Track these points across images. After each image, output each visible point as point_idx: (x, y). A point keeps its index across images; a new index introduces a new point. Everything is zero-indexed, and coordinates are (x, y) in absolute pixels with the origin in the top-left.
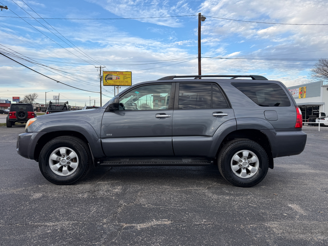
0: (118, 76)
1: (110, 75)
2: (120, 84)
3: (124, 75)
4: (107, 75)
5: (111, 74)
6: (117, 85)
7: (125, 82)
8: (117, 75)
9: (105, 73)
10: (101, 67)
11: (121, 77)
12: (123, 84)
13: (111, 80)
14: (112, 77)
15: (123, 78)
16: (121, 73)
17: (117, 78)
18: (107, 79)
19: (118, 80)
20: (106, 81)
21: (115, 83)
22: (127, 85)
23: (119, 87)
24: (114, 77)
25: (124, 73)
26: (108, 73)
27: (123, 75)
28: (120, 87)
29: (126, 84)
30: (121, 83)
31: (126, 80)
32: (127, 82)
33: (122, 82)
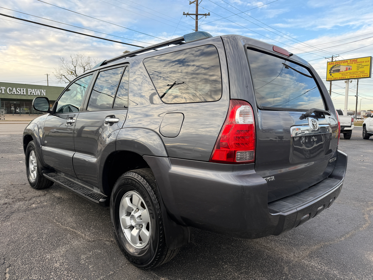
0: (349, 66)
1: (336, 66)
2: (351, 76)
3: (359, 63)
4: (333, 66)
5: (338, 64)
6: (346, 78)
7: (359, 73)
8: (348, 64)
9: (330, 64)
10: (333, 57)
11: (354, 67)
12: (355, 76)
13: (338, 72)
14: (339, 68)
15: (357, 67)
16: (354, 60)
17: (347, 68)
18: (332, 71)
19: (348, 71)
20: (331, 75)
21: (344, 76)
22: (362, 77)
23: (350, 80)
24: (343, 68)
25: (358, 61)
26: (334, 63)
27: (357, 64)
28: (352, 81)
29: (361, 75)
30: (353, 76)
31: (360, 70)
32: (363, 72)
33: (354, 73)
